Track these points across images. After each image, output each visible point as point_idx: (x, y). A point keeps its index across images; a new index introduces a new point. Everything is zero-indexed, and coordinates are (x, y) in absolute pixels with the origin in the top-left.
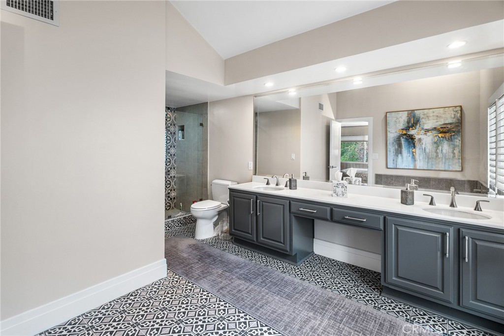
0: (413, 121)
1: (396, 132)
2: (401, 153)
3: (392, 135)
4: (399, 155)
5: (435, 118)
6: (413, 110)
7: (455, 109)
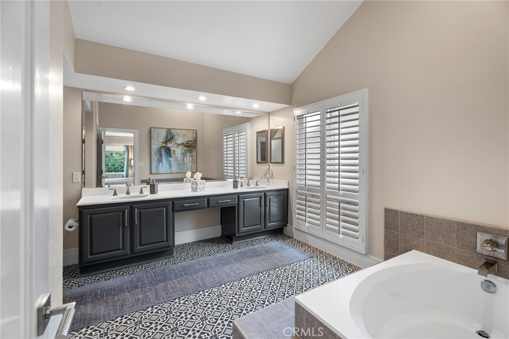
0: (170, 137)
1: (158, 144)
2: (161, 161)
3: (155, 146)
4: (161, 163)
5: (183, 136)
6: (170, 129)
7: (193, 132)
